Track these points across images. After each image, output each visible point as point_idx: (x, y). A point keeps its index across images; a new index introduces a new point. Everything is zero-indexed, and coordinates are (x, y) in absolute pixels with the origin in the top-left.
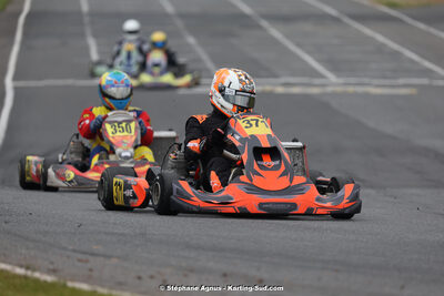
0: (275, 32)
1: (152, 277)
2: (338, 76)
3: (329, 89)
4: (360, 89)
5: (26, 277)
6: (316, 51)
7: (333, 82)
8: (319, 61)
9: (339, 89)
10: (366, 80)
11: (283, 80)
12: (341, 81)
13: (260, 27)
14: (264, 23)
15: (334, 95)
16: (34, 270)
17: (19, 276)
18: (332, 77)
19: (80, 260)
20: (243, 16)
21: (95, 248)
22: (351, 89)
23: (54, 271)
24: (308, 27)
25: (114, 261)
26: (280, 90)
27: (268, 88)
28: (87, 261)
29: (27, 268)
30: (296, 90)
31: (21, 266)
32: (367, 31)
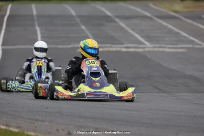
0: (122, 24)
1: (63, 130)
2: (151, 44)
3: (147, 49)
4: (161, 49)
5: (6, 130)
6: (141, 32)
7: (148, 46)
8: (142, 37)
9: (151, 49)
10: (164, 45)
11: (125, 45)
12: (152, 46)
13: (115, 22)
14: (117, 20)
15: (149, 52)
16: (10, 127)
17: (3, 129)
18: (148, 44)
19: (31, 123)
20: (108, 17)
21: (38, 118)
22: (156, 49)
23: (19, 127)
24: (137, 21)
25: (46, 123)
26: (124, 50)
27: (118, 49)
28: (34, 123)
29: (7, 126)
30: (131, 50)
31: (4, 125)
32: (164, 23)
